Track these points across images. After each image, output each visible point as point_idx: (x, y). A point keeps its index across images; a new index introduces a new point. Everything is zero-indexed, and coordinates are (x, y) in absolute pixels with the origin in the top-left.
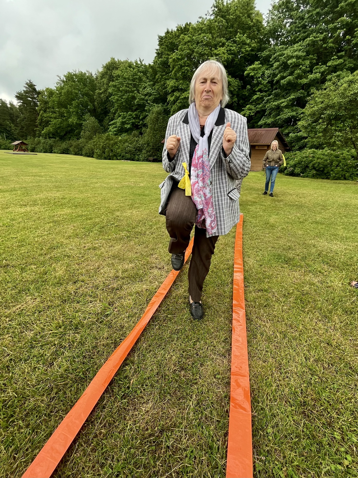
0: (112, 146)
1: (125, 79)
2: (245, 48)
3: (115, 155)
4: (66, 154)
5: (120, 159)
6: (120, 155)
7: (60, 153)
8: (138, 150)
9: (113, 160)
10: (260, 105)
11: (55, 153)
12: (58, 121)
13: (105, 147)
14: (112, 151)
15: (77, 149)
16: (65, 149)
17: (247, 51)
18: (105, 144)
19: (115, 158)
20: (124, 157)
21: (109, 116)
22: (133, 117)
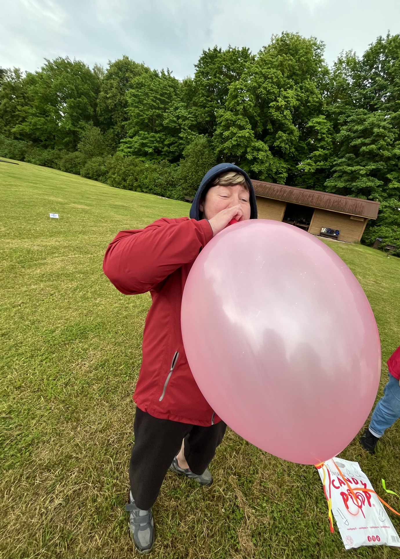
0: (138, 174)
1: (152, 90)
2: (313, 98)
3: (139, 186)
4: (48, 167)
5: (146, 192)
6: (147, 188)
7: (40, 165)
8: (171, 185)
9: (136, 191)
10: (321, 162)
11: (29, 161)
12: (39, 120)
13: (128, 173)
14: (137, 180)
15: (69, 164)
16: (48, 160)
17: (314, 101)
18: (128, 170)
19: (139, 189)
20: (152, 191)
21: (113, 128)
22: (156, 140)
